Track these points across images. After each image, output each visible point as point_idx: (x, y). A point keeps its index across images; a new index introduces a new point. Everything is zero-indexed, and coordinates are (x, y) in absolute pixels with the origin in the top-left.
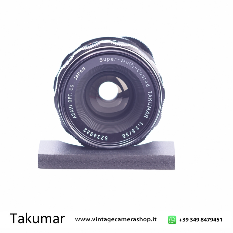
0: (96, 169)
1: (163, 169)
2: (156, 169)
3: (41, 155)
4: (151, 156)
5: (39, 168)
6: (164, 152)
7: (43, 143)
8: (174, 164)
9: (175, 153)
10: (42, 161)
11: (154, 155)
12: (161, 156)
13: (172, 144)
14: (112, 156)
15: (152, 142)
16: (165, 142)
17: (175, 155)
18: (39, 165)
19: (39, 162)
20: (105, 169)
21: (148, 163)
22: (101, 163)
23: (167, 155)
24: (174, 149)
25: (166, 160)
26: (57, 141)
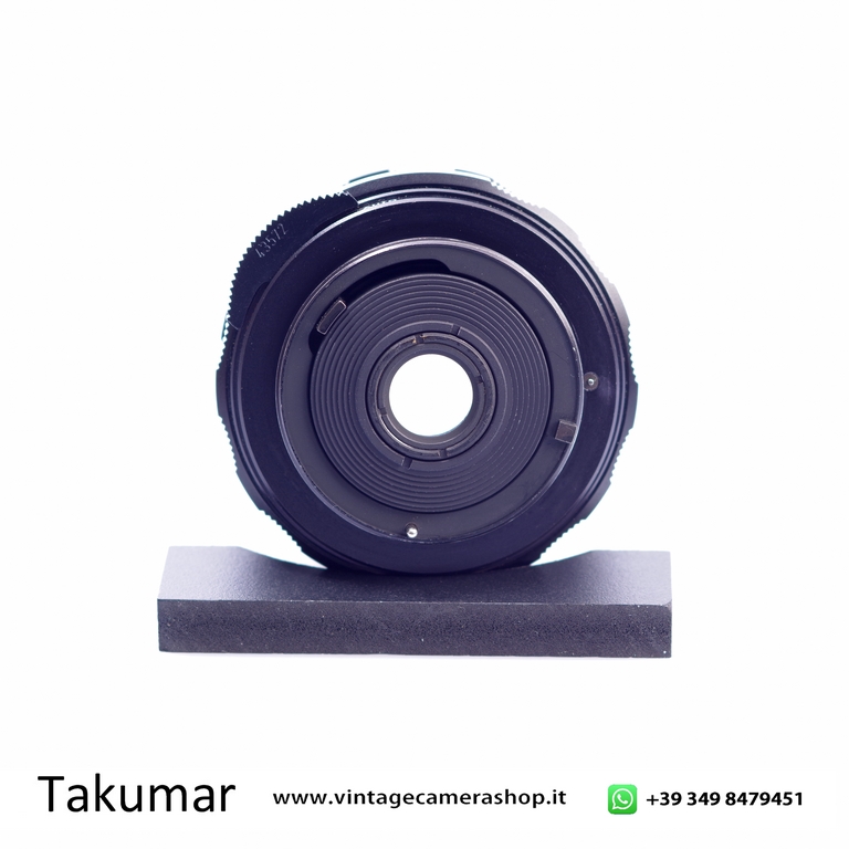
0: (377, 653)
1: (626, 655)
2: (600, 655)
3: (169, 601)
4: (581, 608)
5: (163, 648)
6: (633, 593)
7: (179, 557)
8: (670, 638)
9: (670, 594)
10: (173, 624)
11: (593, 602)
12: (621, 608)
13: (661, 561)
14: (436, 607)
15: (590, 553)
16: (637, 552)
17: (670, 603)
18: (160, 640)
19: (160, 626)
20: (411, 654)
21: (570, 634)
22: (393, 632)
23: (640, 602)
24: (670, 580)
25: (639, 620)
26: (232, 549)
